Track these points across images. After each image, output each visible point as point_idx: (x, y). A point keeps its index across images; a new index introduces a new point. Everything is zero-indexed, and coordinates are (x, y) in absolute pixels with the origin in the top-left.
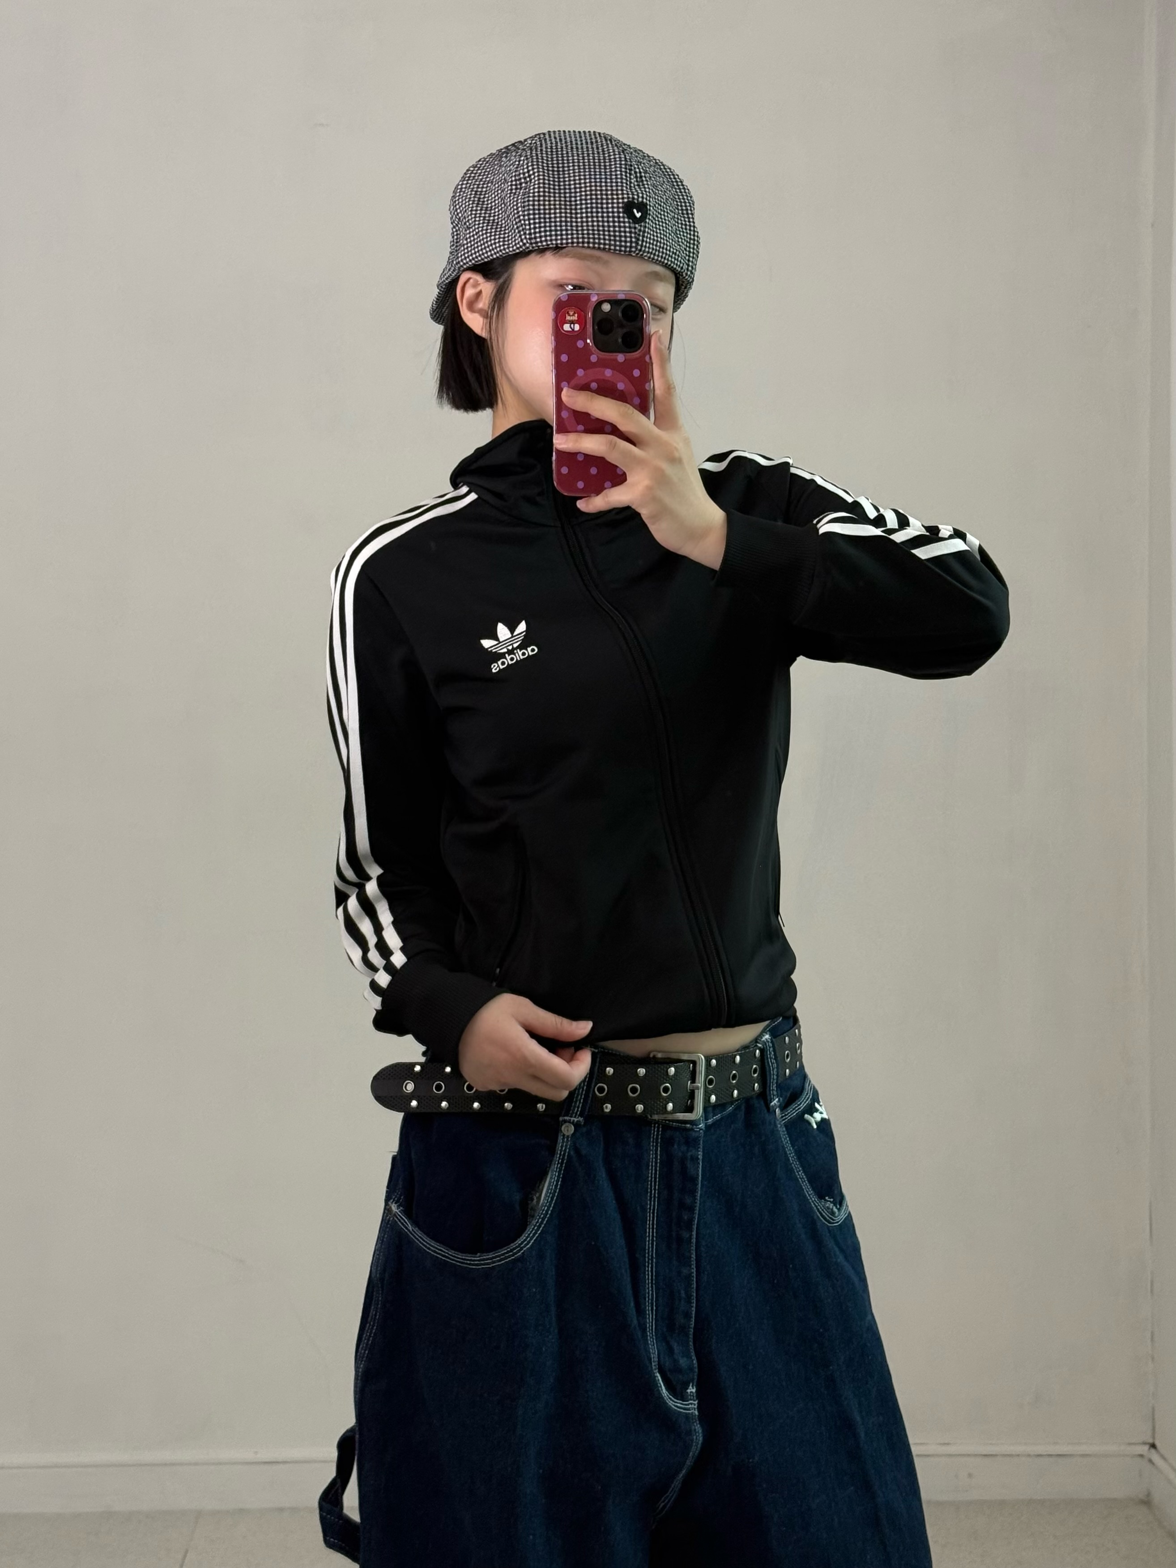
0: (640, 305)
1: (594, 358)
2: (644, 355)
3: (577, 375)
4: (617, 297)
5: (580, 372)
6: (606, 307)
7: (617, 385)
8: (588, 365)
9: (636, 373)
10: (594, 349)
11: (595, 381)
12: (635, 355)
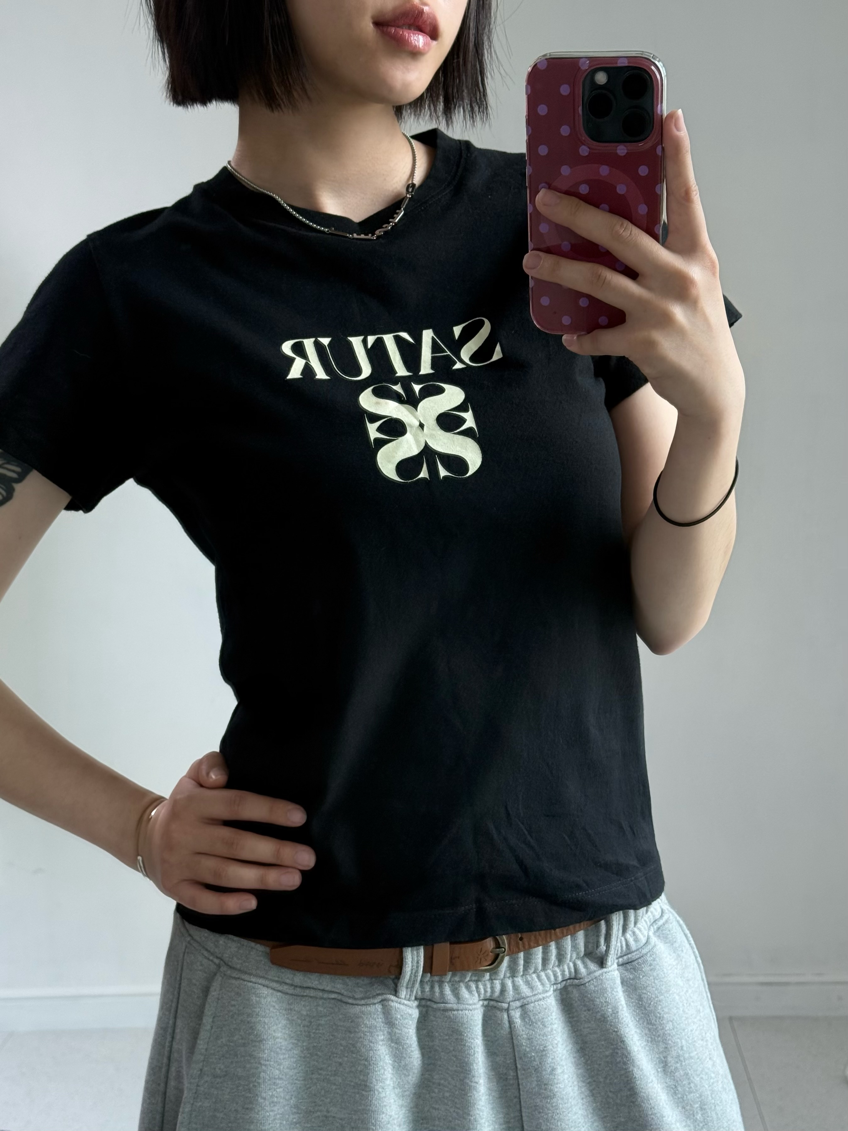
0: (648, 73)
1: (584, 151)
2: (654, 148)
3: (561, 174)
4: (617, 63)
5: (565, 170)
6: (601, 78)
7: (616, 188)
8: (577, 161)
9: (643, 171)
10: (585, 137)
11: (586, 182)
12: (642, 146)
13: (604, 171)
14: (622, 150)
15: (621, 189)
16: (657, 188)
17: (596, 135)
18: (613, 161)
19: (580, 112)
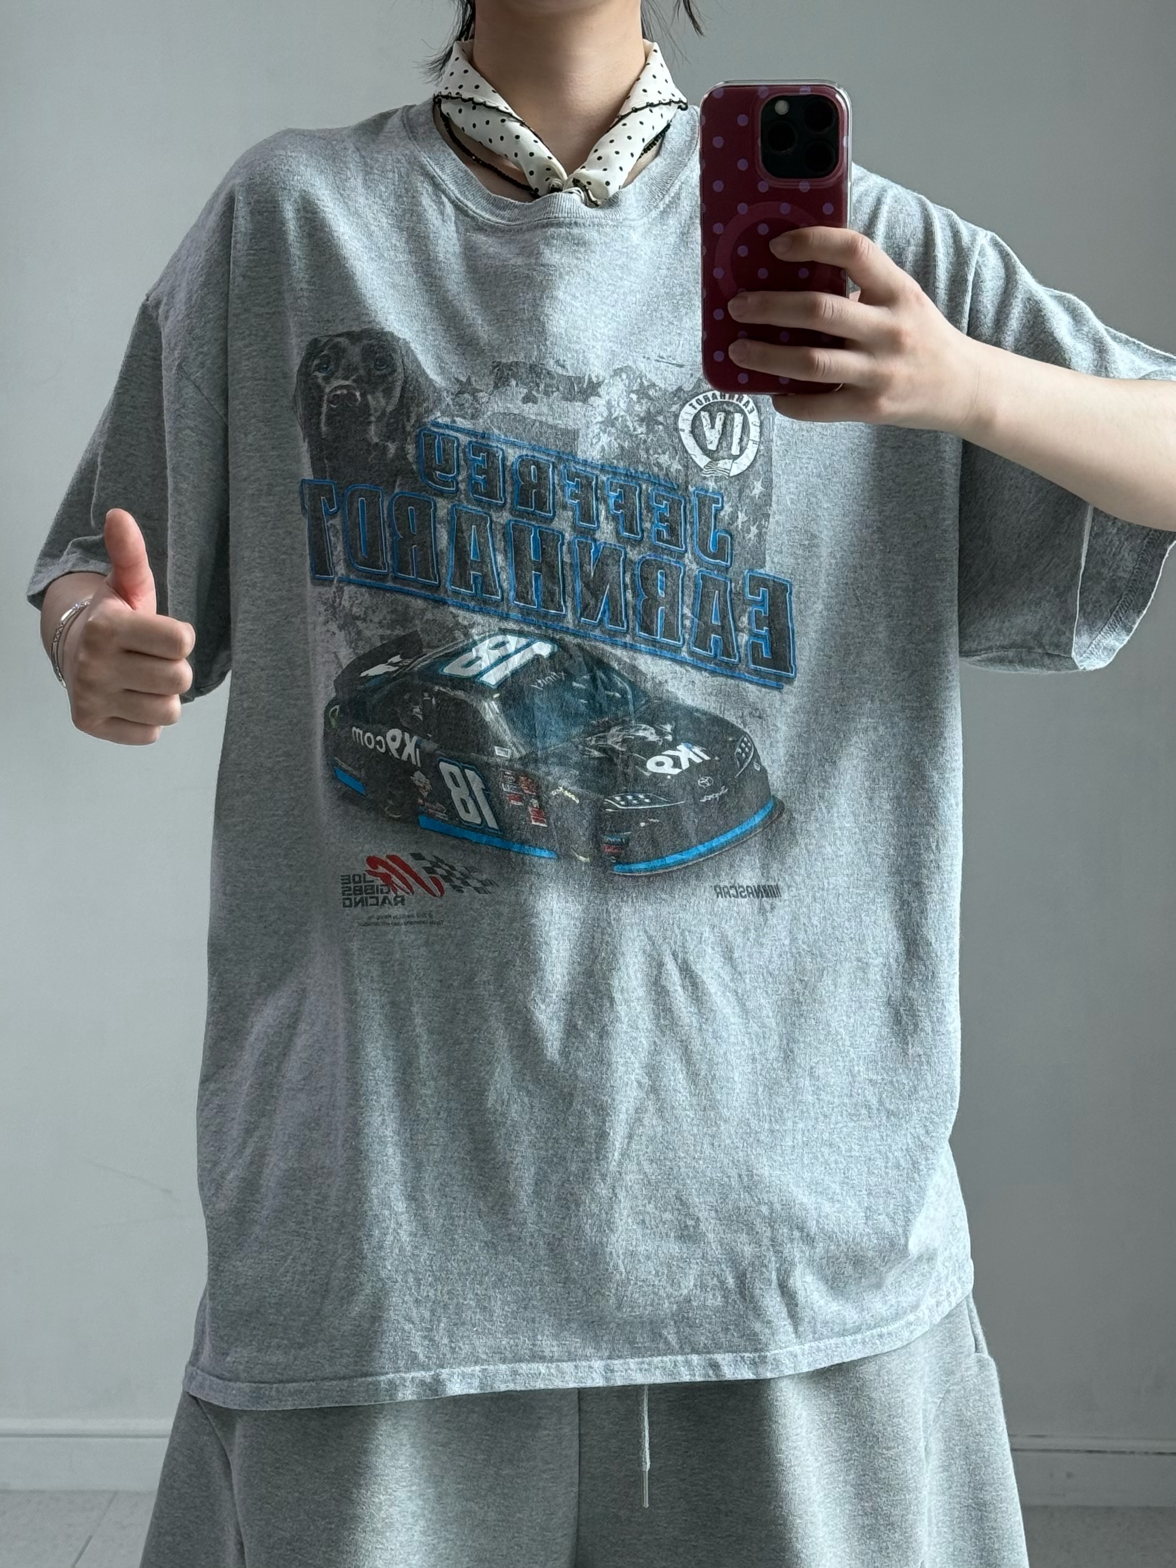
0: (832, 102)
1: (763, 187)
2: (837, 184)
3: (737, 213)
4: (798, 91)
5: (742, 208)
6: (782, 107)
8: (754, 198)
9: (827, 209)
10: (763, 171)
11: (763, 221)
12: (826, 181)
13: (785, 209)
14: (804, 186)
17: (776, 170)
18: (793, 197)
19: (759, 144)
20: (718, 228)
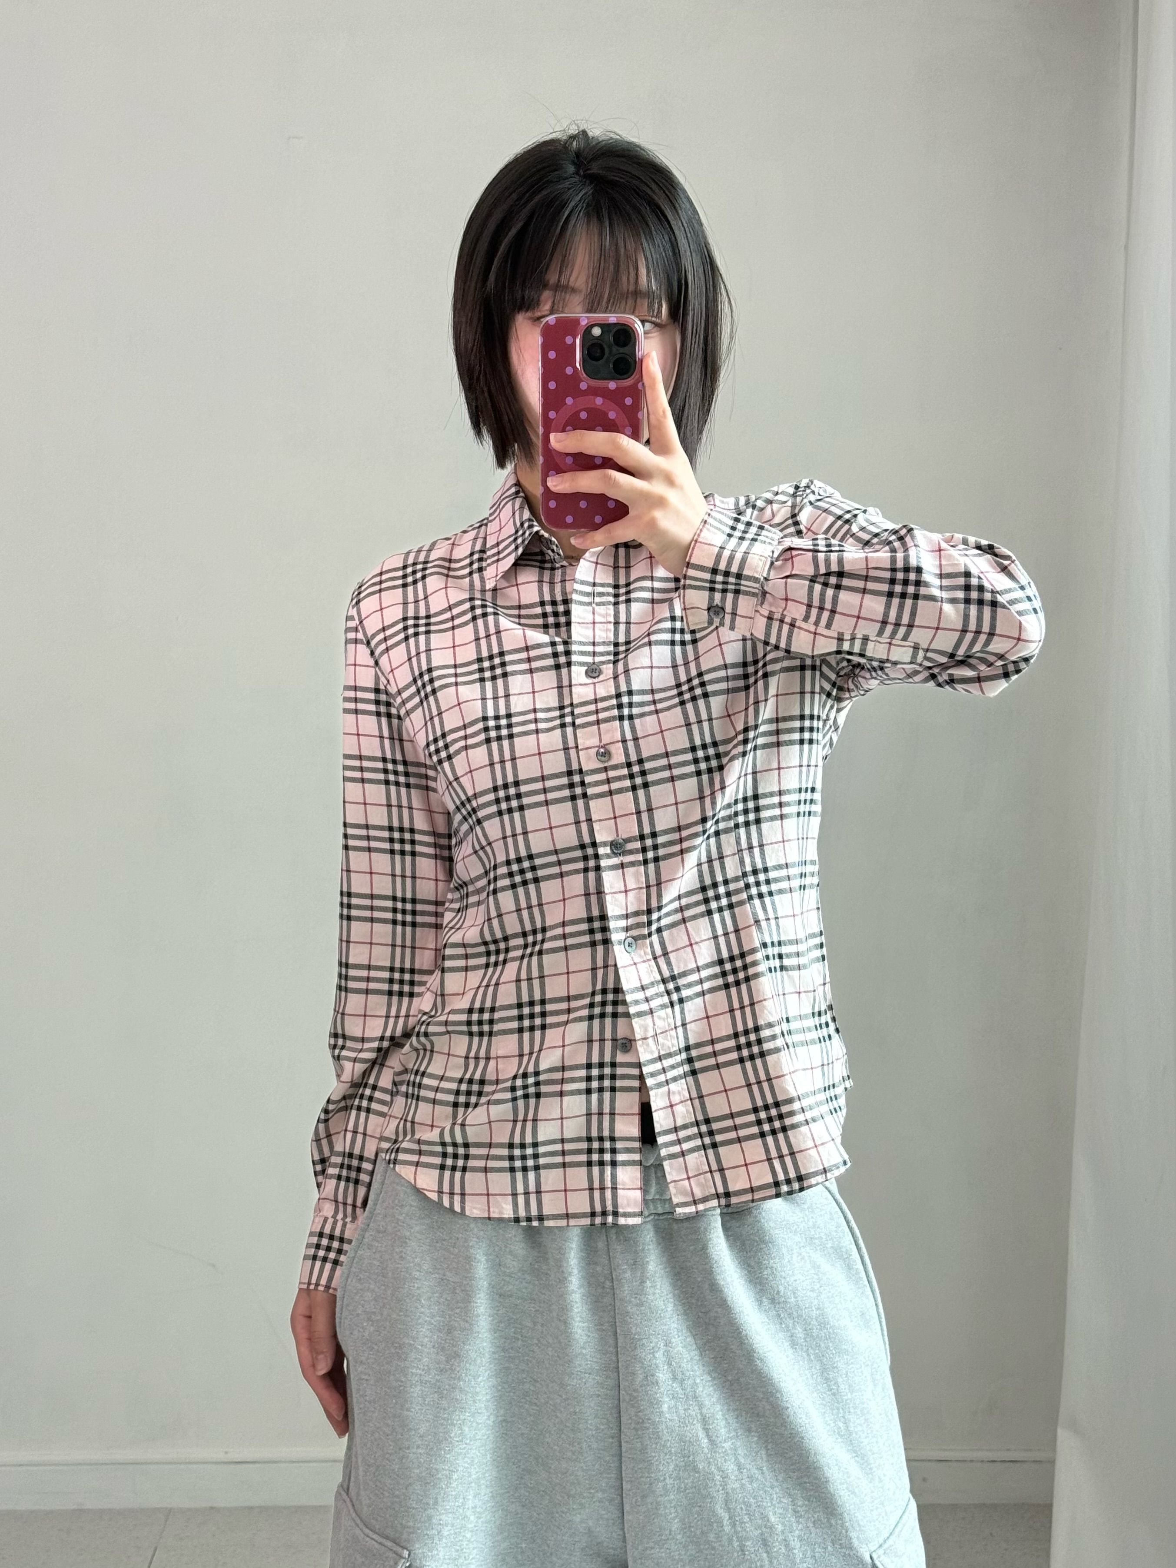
0: (630, 330)
1: (583, 386)
5: (569, 401)
6: (596, 331)
7: (608, 414)
9: (628, 401)
10: (584, 375)
11: (584, 410)
12: (628, 382)
13: (599, 401)
14: (612, 385)
15: (612, 415)
16: (640, 415)
17: (592, 374)
18: (605, 393)
20: (552, 414)
